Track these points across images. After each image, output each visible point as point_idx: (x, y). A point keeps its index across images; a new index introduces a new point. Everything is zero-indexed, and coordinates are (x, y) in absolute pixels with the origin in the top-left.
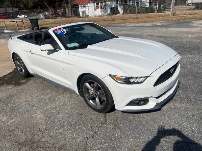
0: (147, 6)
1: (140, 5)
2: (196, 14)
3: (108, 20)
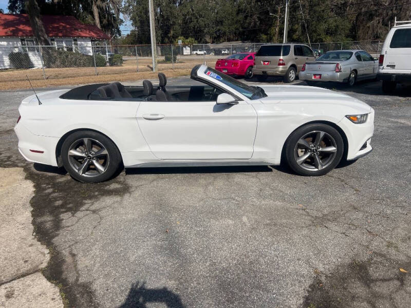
0: (90, 54)
1: (75, 50)
2: (180, 68)
3: (19, 79)
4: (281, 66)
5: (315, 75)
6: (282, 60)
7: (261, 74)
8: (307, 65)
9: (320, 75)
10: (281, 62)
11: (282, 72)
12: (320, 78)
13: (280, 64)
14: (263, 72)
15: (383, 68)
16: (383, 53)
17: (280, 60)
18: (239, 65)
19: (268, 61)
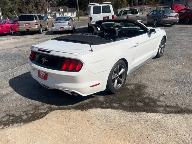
4: (36, 26)
5: (60, 28)
6: (36, 22)
7: (25, 31)
8: (54, 24)
9: (63, 28)
10: (36, 23)
11: (38, 29)
12: (63, 29)
13: (35, 25)
14: (26, 30)
15: (92, 22)
16: (91, 16)
17: (35, 22)
18: (5, 27)
19: (28, 24)
